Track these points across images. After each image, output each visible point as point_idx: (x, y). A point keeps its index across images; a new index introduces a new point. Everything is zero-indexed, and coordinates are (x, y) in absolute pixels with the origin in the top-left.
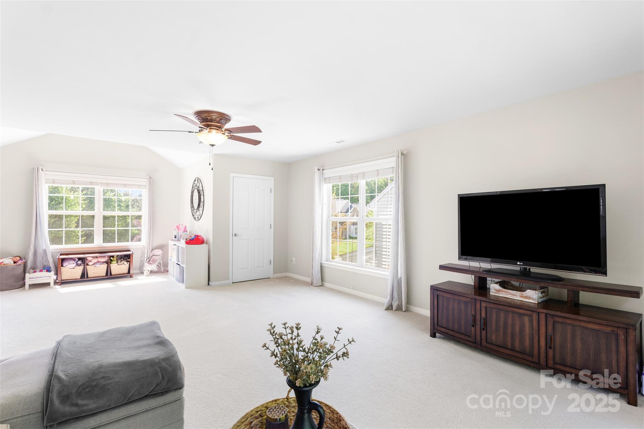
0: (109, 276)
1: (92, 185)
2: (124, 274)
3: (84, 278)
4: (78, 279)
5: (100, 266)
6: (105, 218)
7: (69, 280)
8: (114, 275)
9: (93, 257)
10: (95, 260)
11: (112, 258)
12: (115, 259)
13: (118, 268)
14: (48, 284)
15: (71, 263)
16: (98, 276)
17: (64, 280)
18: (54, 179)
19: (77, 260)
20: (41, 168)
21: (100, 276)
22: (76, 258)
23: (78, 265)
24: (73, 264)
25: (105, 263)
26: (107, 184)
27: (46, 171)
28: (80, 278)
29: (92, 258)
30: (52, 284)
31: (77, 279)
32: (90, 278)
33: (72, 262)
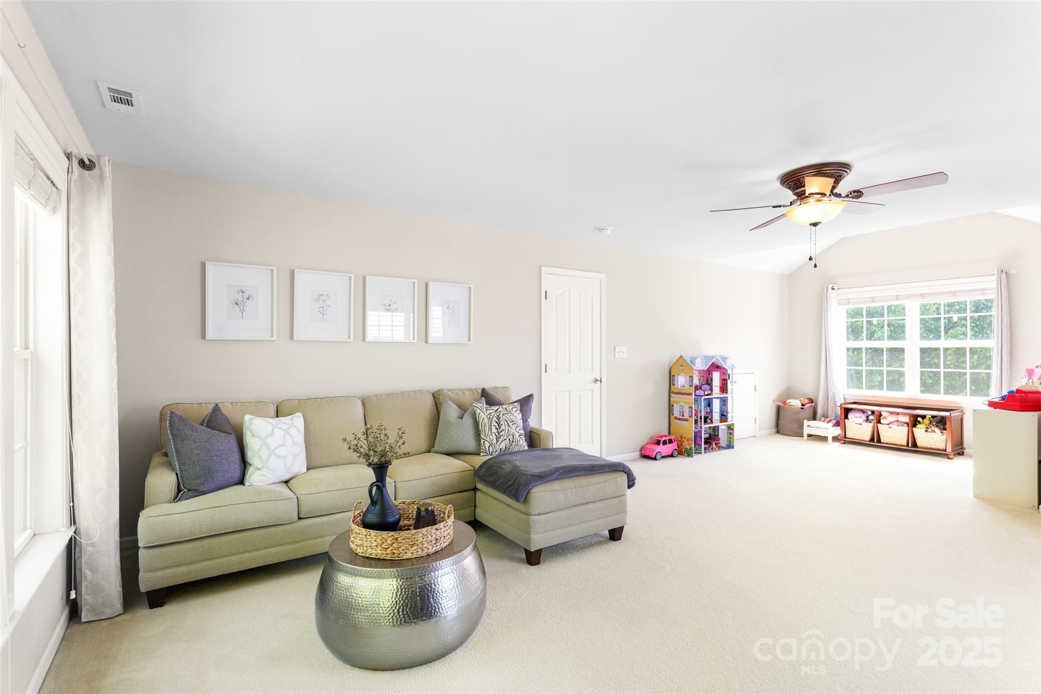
0: (912, 447)
1: (897, 300)
2: (939, 450)
3: (875, 441)
4: (867, 441)
5: (897, 428)
6: (923, 351)
7: (855, 439)
8: (922, 448)
9: (892, 413)
10: (893, 418)
11: (919, 419)
12: (926, 421)
13: (927, 437)
14: (824, 439)
15: (856, 415)
16: (895, 443)
17: (849, 438)
18: (849, 299)
19: (870, 413)
20: (831, 286)
21: (898, 444)
22: (869, 410)
23: (867, 420)
24: (860, 417)
25: (907, 425)
26: (923, 295)
27: (838, 289)
28: (868, 440)
29: (888, 414)
30: (830, 439)
31: (865, 441)
32: (883, 443)
33: (859, 414)
